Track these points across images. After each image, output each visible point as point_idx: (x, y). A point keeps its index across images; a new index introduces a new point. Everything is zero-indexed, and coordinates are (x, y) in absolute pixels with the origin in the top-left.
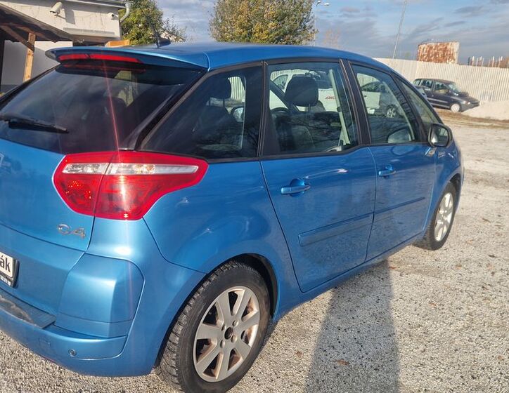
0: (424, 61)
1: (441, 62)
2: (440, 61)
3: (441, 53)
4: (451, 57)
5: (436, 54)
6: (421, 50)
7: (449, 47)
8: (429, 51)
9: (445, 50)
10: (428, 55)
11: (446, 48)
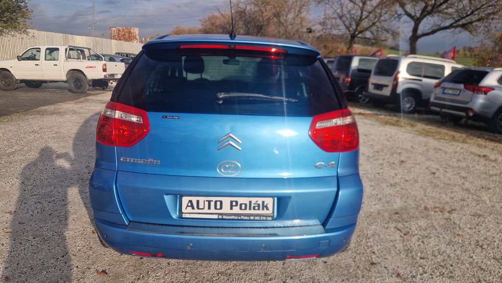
0: (116, 39)
1: (129, 41)
2: (127, 40)
3: (127, 35)
4: (135, 38)
5: (124, 35)
6: (113, 32)
7: (132, 31)
8: (118, 33)
9: (130, 32)
10: (118, 36)
11: (130, 31)
